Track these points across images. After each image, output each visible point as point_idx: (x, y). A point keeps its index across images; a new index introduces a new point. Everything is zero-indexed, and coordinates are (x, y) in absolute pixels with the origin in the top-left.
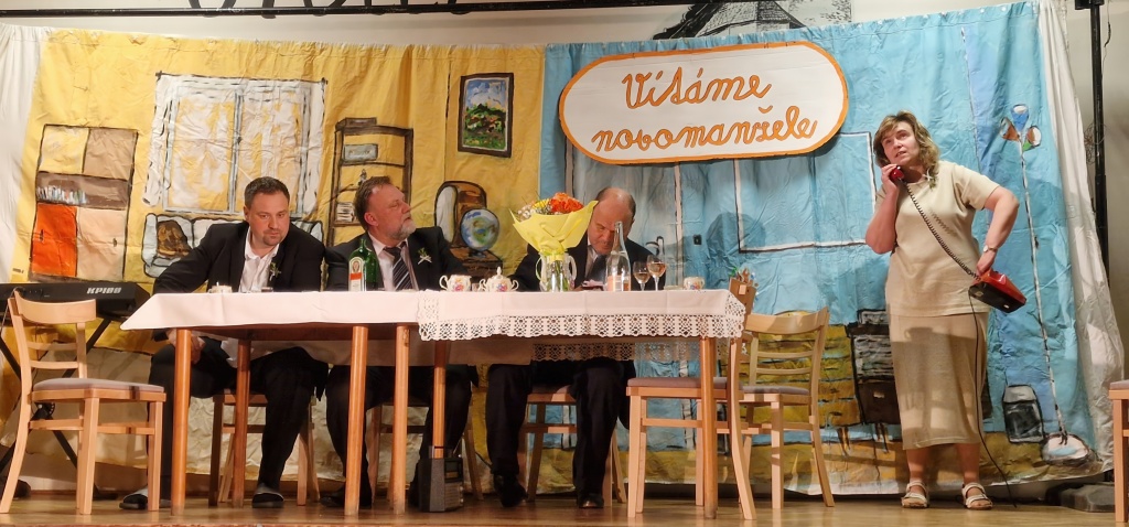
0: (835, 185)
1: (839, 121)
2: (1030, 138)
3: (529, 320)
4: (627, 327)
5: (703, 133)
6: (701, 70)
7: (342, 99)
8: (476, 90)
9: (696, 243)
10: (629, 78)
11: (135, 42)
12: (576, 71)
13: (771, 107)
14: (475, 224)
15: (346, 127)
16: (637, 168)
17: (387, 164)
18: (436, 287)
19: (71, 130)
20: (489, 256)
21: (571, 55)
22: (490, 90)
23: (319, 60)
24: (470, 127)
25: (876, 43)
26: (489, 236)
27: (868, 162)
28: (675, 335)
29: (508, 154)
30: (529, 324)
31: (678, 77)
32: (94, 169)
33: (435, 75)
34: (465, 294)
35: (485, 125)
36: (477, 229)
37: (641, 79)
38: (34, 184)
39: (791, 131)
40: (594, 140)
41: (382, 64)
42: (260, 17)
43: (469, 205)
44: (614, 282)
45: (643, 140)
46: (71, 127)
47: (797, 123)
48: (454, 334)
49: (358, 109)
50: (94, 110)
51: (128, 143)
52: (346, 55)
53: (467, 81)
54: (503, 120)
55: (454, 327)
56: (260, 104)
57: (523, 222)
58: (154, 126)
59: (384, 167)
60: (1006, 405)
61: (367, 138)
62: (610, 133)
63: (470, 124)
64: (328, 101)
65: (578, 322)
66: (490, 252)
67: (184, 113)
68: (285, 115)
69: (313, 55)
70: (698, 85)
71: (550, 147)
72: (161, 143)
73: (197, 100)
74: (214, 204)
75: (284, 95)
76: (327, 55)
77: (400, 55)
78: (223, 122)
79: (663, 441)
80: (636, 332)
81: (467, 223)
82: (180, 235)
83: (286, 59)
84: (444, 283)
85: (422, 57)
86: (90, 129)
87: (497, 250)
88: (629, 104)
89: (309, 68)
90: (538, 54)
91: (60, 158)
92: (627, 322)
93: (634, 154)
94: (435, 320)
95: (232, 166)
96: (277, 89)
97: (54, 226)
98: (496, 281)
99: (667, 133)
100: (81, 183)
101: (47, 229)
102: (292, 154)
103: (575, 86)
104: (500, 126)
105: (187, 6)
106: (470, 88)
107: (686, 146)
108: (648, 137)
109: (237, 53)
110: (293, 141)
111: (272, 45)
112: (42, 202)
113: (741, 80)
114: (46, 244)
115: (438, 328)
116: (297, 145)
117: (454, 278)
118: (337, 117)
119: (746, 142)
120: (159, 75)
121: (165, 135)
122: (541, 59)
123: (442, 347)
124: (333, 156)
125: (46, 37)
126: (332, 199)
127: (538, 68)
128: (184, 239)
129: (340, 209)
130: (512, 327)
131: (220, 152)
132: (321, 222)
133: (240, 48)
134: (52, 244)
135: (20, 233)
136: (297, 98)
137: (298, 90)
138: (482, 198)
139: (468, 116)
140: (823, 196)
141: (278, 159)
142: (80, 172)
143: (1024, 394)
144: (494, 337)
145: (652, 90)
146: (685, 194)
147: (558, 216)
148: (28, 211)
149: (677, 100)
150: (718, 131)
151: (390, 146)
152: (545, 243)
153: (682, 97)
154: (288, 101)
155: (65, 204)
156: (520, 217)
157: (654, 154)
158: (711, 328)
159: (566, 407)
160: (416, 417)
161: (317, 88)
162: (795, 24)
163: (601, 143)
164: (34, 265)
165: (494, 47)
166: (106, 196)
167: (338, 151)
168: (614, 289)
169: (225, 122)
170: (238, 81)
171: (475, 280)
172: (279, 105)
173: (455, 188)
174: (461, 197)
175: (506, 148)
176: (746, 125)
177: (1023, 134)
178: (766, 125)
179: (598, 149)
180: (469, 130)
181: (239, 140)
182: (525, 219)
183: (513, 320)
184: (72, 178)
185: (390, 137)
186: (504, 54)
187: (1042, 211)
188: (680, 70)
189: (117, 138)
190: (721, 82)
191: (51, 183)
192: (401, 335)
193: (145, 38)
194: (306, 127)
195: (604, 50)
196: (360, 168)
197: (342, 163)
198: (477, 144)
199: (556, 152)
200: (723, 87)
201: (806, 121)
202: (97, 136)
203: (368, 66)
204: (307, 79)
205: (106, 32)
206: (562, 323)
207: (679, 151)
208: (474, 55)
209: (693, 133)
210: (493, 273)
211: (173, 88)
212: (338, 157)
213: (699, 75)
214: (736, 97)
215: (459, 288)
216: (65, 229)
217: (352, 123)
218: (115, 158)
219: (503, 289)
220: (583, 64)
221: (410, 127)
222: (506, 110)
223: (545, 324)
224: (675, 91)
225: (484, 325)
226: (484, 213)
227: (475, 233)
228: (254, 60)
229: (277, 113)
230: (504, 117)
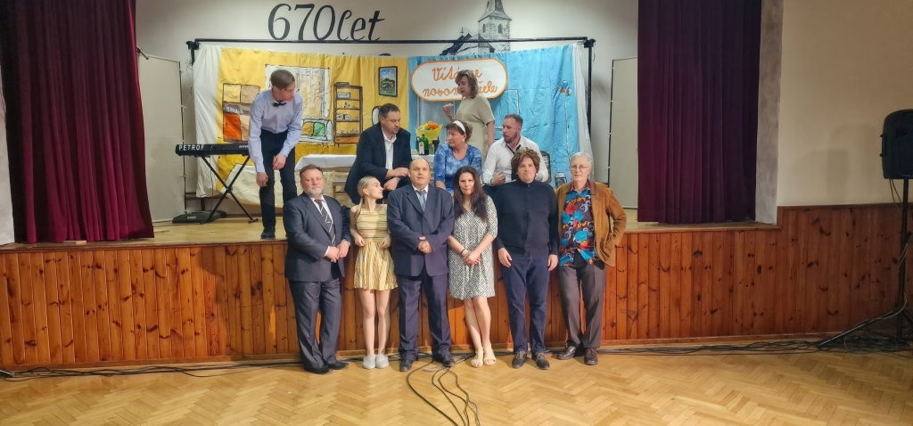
0: (506, 108)
2: (568, 92)
7: (335, 75)
8: (384, 73)
10: (434, 70)
11: (256, 52)
12: (419, 64)
15: (337, 86)
17: (354, 100)
19: (235, 86)
21: (418, 60)
22: (389, 73)
23: (326, 60)
25: (520, 58)
27: (517, 100)
29: (396, 96)
31: (451, 70)
32: (244, 101)
33: (369, 67)
37: (439, 70)
38: (222, 106)
39: (489, 90)
40: (423, 92)
41: (350, 62)
42: (298, 43)
45: (440, 92)
46: (234, 84)
47: (491, 87)
49: (342, 79)
50: (242, 78)
52: (337, 59)
53: (381, 70)
56: (305, 76)
59: (352, 101)
60: (556, 179)
61: (346, 90)
62: (429, 90)
63: (383, 85)
64: (331, 76)
68: (315, 81)
69: (324, 59)
75: (315, 73)
76: (329, 59)
77: (357, 59)
83: (314, 60)
85: (364, 61)
86: (242, 85)
88: (435, 79)
89: (323, 63)
90: (406, 60)
91: (231, 96)
93: (437, 98)
96: (312, 71)
97: (231, 122)
100: (240, 105)
101: (228, 123)
102: (319, 96)
103: (417, 70)
104: (393, 86)
106: (382, 72)
109: (295, 57)
111: (309, 55)
112: (225, 113)
116: (320, 92)
118: (334, 82)
120: (266, 65)
124: (333, 96)
126: (334, 112)
127: (406, 64)
129: (337, 115)
133: (297, 55)
134: (230, 128)
135: (218, 124)
136: (319, 74)
137: (319, 72)
139: (382, 82)
141: (314, 98)
142: (239, 102)
143: (562, 175)
145: (443, 74)
148: (220, 117)
151: (355, 93)
154: (316, 76)
155: (235, 113)
157: (444, 97)
161: (326, 71)
162: (492, 50)
163: (425, 93)
164: (225, 135)
167: (335, 95)
170: (297, 68)
172: (313, 77)
175: (396, 93)
177: (566, 90)
179: (425, 96)
180: (382, 87)
184: (236, 104)
185: (354, 89)
186: (393, 60)
187: (570, 117)
188: (452, 67)
189: (252, 89)
191: (228, 106)
193: (260, 51)
194: (323, 85)
195: (428, 59)
196: (344, 102)
197: (337, 99)
198: (385, 92)
201: (494, 86)
202: (245, 88)
203: (344, 63)
204: (322, 67)
205: (244, 48)
207: (452, 97)
208: (382, 60)
212: (335, 97)
216: (237, 123)
217: (339, 84)
220: (421, 63)
221: (362, 85)
222: (395, 80)
224: (450, 75)
228: (302, 60)
229: (312, 80)
230: (395, 83)
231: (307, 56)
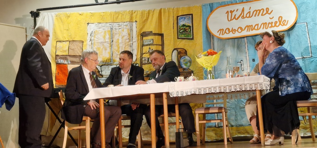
0: (296, 40)
1: (295, 20)
3: (202, 89)
4: (233, 88)
5: (252, 27)
6: (250, 7)
7: (141, 26)
8: (182, 20)
9: (253, 61)
10: (228, 12)
11: (80, 15)
12: (212, 11)
13: (273, 17)
14: (184, 61)
15: (143, 35)
16: (233, 39)
17: (157, 45)
18: (173, 81)
19: (64, 42)
20: (189, 70)
21: (210, 7)
22: (186, 20)
23: (134, 15)
24: (180, 31)
26: (189, 64)
27: (307, 32)
28: (248, 90)
29: (193, 39)
30: (202, 90)
31: (243, 10)
32: (72, 53)
33: (169, 17)
34: (182, 82)
35: (185, 30)
36: (185, 62)
37: (231, 12)
38: (55, 59)
39: (280, 24)
40: (218, 32)
41: (153, 15)
42: (116, 4)
43: (182, 55)
44: (228, 75)
45: (234, 31)
46: (64, 41)
47: (282, 21)
48: (180, 94)
49: (147, 29)
50: (70, 36)
51: (80, 45)
52: (142, 13)
53: (179, 17)
54: (190, 29)
55: (180, 92)
56: (117, 30)
57: (199, 59)
58: (88, 39)
59: (155, 46)
61: (150, 37)
62: (223, 30)
63: (180, 30)
64: (138, 27)
65: (217, 88)
66: (189, 69)
67: (96, 35)
68: (125, 33)
69: (132, 14)
70: (249, 12)
71: (205, 35)
72: (90, 44)
73: (99, 30)
74: (106, 61)
75: (125, 27)
76: (136, 14)
77: (158, 11)
78: (107, 36)
79: (247, 123)
80: (236, 90)
81: (182, 61)
82: (98, 71)
83: (124, 16)
84: (176, 79)
85: (165, 12)
86: (70, 41)
87: (191, 68)
88: (228, 21)
89: (131, 18)
90: (200, 8)
91: (61, 50)
92: (233, 87)
93: (231, 35)
94: (174, 91)
95: (111, 49)
96: (122, 25)
97: (61, 71)
98: (191, 78)
99: (241, 28)
100: (68, 57)
101: (59, 72)
102: (128, 44)
103: (211, 16)
104: (189, 30)
105: (94, 2)
106: (180, 20)
107: (247, 31)
108: (235, 30)
109: (110, 15)
110: (128, 40)
111: (120, 12)
112: (57, 64)
113: (263, 9)
114: (60, 76)
115: (175, 93)
116: (129, 41)
117: (179, 78)
118: (141, 32)
119: (266, 28)
120: (88, 24)
121: (91, 41)
122: (201, 8)
123: (176, 99)
124: (140, 44)
125: (55, 16)
126: (141, 57)
127: (200, 11)
128: (99, 72)
129: (143, 59)
130: (197, 91)
131: (107, 45)
132: (138, 64)
133: (111, 13)
136: (128, 27)
137: (128, 25)
138: (186, 53)
139: (180, 28)
140: (293, 43)
141: (124, 46)
142: (68, 54)
144: (192, 94)
145: (235, 15)
146: (249, 46)
147: (210, 57)
148: (54, 67)
149: (243, 17)
150: (257, 26)
151: (157, 39)
152: (205, 65)
153: (245, 16)
154: (126, 28)
155: (64, 64)
156: (198, 58)
157: (237, 35)
158: (259, 87)
159: (216, 114)
160: (170, 120)
161: (134, 24)
163: (220, 33)
164: (57, 82)
165: (186, 6)
166: (75, 61)
167: (142, 42)
168: (228, 78)
169: (108, 36)
170: (111, 24)
171: (185, 78)
172: (123, 30)
173: (177, 50)
174: (179, 53)
175: (192, 37)
176: (266, 23)
178: (272, 23)
179: (220, 35)
180: (180, 32)
181: (113, 41)
182: (199, 58)
183: (197, 89)
184: (65, 56)
185: (157, 36)
186: (189, 8)
188: (243, 9)
189: (78, 43)
190: (257, 11)
191: (60, 58)
192: (165, 96)
193: (83, 13)
194: (132, 36)
195: (220, 4)
196: (148, 47)
198: (183, 36)
199: (207, 37)
200: (258, 12)
201: (285, 21)
202: (72, 43)
203: (149, 16)
204: (131, 21)
205: (72, 12)
206: (213, 89)
207: (245, 33)
208: (180, 10)
209: (249, 27)
210: (191, 75)
211: (92, 27)
212: (142, 44)
213: (250, 9)
214: (262, 15)
215: (180, 81)
216: (65, 71)
217: (145, 33)
218: (77, 49)
219: (194, 80)
220: (214, 9)
221: (163, 32)
222: (191, 25)
223: (207, 90)
224: (242, 15)
225: (189, 91)
226: (187, 57)
227: (184, 64)
228: (115, 17)
229: (123, 32)
230: (191, 27)
231: (117, 13)
